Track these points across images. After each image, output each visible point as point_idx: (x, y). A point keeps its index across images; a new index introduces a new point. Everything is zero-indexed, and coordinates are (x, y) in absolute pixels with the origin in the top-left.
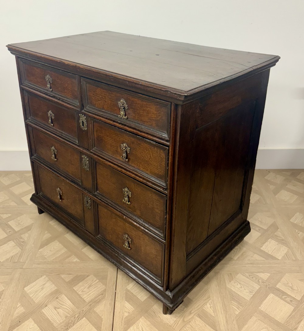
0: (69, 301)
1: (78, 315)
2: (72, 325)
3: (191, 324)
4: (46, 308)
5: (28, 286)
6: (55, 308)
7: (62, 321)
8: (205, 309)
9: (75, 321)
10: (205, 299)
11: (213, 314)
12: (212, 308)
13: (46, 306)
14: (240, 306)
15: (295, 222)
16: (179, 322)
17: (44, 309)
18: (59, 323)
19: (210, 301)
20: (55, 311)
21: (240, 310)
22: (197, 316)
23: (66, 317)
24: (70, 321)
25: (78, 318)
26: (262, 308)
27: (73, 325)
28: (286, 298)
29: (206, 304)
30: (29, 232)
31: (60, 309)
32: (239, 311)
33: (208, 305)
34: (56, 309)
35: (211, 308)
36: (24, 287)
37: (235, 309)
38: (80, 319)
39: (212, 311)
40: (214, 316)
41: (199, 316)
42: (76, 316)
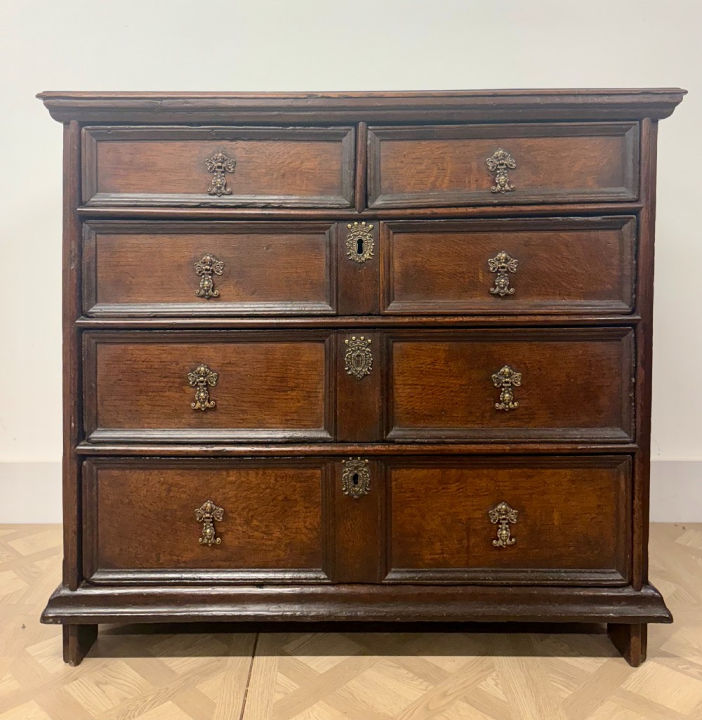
0: (133, 671)
1: (153, 697)
2: (136, 714)
3: (446, 715)
4: (74, 683)
5: (37, 645)
6: (98, 684)
7: (112, 706)
8: (480, 687)
9: (145, 707)
10: (482, 671)
11: (503, 697)
12: (500, 686)
13: (76, 679)
14: (571, 684)
15: (688, 544)
16: (415, 710)
17: (70, 684)
18: (104, 710)
19: (494, 674)
20: (96, 688)
21: (573, 689)
22: (461, 700)
23: (123, 699)
24: (133, 708)
25: (153, 701)
26: (627, 687)
27: (139, 714)
28: (687, 668)
29: (485, 680)
30: (54, 557)
31: (109, 685)
32: (571, 693)
33: (490, 681)
34: (100, 685)
35: (496, 685)
36: (26, 646)
37: (558, 688)
38: (157, 703)
39: (501, 692)
40: (506, 700)
41: (466, 700)
42: (150, 698)
